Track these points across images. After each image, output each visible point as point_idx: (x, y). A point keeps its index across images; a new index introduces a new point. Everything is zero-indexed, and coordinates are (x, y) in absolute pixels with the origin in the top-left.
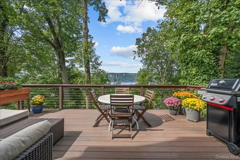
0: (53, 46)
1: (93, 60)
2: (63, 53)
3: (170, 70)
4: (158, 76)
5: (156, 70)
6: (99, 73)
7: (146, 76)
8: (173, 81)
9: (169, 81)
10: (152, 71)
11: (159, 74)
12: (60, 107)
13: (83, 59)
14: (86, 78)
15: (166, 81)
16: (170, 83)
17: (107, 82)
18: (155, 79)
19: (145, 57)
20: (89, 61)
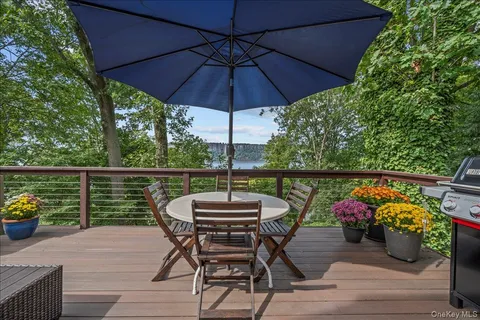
0: (88, 82)
1: (173, 114)
2: (109, 98)
3: (333, 138)
4: (310, 151)
5: (304, 139)
6: (189, 143)
7: (285, 150)
8: (339, 160)
9: (331, 160)
10: (297, 139)
11: (310, 147)
12: (83, 222)
13: (152, 114)
14: (158, 152)
15: (324, 160)
16: (332, 165)
17: (206, 162)
18: (303, 155)
19: (282, 111)
20: (163, 117)
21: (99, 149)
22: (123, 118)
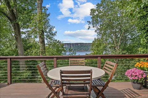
0: (9, 18)
1: (48, 30)
2: (18, 25)
3: (124, 39)
4: (113, 45)
5: (110, 40)
6: (55, 44)
7: (101, 45)
8: (128, 50)
9: (124, 49)
10: (106, 40)
11: (113, 43)
13: (38, 30)
14: (41, 48)
15: (120, 50)
16: (124, 52)
17: (63, 52)
18: (110, 48)
19: (99, 27)
20: (43, 32)
21: (14, 48)
22: (25, 33)
